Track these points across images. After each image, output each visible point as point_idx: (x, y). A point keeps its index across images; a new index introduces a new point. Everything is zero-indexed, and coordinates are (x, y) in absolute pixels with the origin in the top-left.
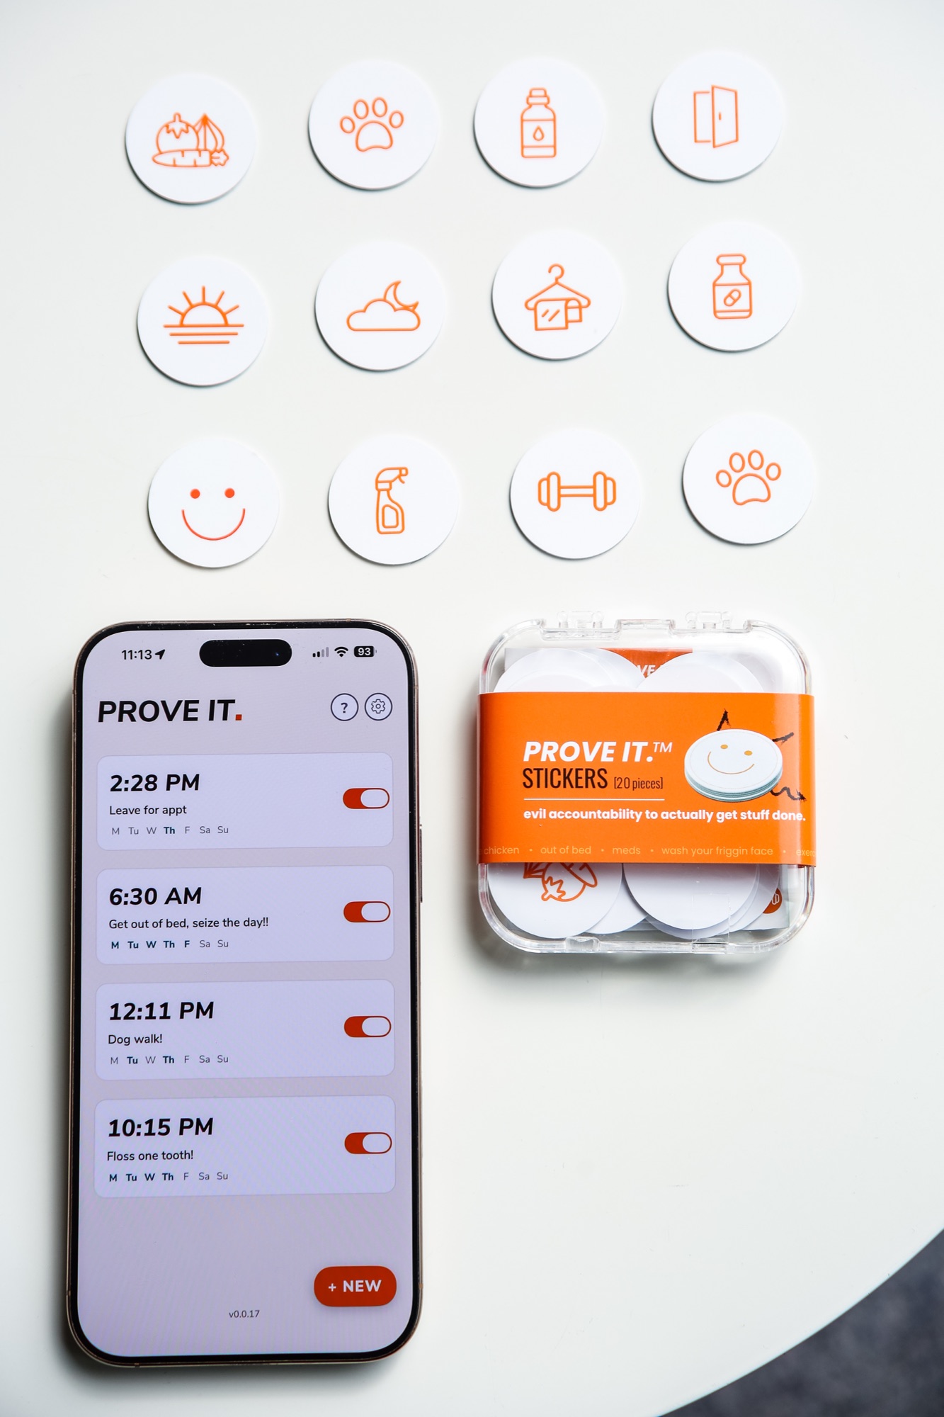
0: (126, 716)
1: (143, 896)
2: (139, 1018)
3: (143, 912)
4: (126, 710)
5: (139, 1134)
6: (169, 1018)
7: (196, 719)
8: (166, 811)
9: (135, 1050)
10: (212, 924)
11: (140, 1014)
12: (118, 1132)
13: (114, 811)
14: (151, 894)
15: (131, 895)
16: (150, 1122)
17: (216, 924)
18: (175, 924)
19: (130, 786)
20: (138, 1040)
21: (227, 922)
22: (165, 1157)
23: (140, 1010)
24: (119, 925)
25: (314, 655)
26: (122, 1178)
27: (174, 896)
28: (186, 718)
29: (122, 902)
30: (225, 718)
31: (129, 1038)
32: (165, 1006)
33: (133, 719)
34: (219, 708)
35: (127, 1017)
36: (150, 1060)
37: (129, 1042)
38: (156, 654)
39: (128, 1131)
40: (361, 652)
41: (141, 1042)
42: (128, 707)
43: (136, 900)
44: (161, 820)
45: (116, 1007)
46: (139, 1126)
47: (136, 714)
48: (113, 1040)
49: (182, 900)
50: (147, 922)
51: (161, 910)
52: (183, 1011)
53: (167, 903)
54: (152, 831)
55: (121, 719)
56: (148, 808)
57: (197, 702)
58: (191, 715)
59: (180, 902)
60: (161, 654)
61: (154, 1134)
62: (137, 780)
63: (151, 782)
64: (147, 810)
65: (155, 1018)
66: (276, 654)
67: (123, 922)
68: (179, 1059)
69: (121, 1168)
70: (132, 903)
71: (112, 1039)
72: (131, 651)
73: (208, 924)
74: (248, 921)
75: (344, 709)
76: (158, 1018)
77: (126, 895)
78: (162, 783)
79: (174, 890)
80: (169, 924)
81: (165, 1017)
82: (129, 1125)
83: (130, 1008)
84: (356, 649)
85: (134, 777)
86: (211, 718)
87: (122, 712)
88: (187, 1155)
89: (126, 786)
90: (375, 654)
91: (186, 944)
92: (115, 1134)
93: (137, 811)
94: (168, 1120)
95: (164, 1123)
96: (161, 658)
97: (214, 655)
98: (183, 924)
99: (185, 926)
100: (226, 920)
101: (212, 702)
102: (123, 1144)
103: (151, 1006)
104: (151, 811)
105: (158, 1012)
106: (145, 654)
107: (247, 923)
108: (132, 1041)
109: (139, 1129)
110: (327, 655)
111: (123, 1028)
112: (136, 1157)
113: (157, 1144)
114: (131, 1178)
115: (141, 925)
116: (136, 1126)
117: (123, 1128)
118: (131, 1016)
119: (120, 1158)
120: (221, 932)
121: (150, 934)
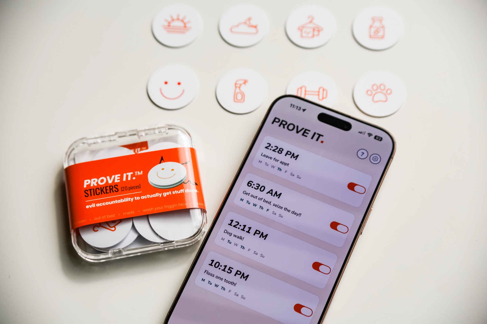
0: (282, 126)
1: (259, 188)
2: (239, 228)
3: (257, 193)
4: (283, 124)
5: (220, 269)
6: (249, 233)
7: (306, 136)
8: (281, 162)
9: (232, 239)
10: (280, 208)
11: (240, 227)
13: (263, 155)
14: (263, 188)
15: (256, 185)
16: (226, 266)
17: (281, 208)
18: (267, 202)
19: (272, 149)
20: (235, 236)
21: (286, 209)
22: (225, 281)
23: (240, 226)
24: (246, 194)
25: (359, 132)
26: (206, 281)
27: (271, 192)
28: (303, 135)
29: (251, 187)
30: (317, 140)
31: (232, 234)
32: (250, 228)
33: (284, 127)
34: (316, 136)
35: (234, 226)
36: (236, 245)
37: (231, 235)
39: (216, 266)
40: (377, 138)
41: (236, 237)
42: (284, 123)
43: (257, 188)
44: (278, 165)
45: (232, 221)
46: (221, 266)
47: (286, 126)
49: (273, 194)
50: (257, 197)
51: (263, 195)
52: (255, 233)
53: (267, 193)
54: (273, 167)
55: (280, 126)
56: (276, 159)
57: (310, 131)
58: (305, 134)
59: (272, 195)
60: (304, 110)
61: (225, 271)
62: (276, 148)
63: (281, 151)
64: (275, 160)
65: (244, 231)
66: (346, 126)
67: (248, 193)
68: (246, 249)
69: (208, 278)
70: (255, 188)
71: (226, 231)
72: (294, 105)
73: (279, 207)
74: (294, 212)
75: (362, 154)
76: (245, 231)
77: (254, 185)
78: (284, 152)
79: (272, 190)
80: (265, 201)
81: (248, 232)
82: (218, 264)
83: (237, 223)
85: (275, 146)
86: (312, 138)
87: (281, 124)
88: (234, 284)
89: (271, 148)
91: (267, 210)
92: (211, 265)
93: (271, 158)
94: (233, 269)
95: (231, 269)
97: (323, 118)
98: (270, 203)
99: (270, 204)
100: (286, 208)
101: (315, 133)
102: (212, 270)
103: (245, 226)
104: (276, 160)
105: (247, 229)
106: (298, 108)
107: (293, 212)
108: (233, 235)
109: (221, 267)
110: (364, 134)
111: (231, 229)
112: (215, 276)
113: (224, 275)
114: (209, 282)
115: (254, 197)
116: (220, 265)
117: (215, 264)
118: (236, 226)
119: (209, 274)
120: (282, 212)
121: (256, 201)
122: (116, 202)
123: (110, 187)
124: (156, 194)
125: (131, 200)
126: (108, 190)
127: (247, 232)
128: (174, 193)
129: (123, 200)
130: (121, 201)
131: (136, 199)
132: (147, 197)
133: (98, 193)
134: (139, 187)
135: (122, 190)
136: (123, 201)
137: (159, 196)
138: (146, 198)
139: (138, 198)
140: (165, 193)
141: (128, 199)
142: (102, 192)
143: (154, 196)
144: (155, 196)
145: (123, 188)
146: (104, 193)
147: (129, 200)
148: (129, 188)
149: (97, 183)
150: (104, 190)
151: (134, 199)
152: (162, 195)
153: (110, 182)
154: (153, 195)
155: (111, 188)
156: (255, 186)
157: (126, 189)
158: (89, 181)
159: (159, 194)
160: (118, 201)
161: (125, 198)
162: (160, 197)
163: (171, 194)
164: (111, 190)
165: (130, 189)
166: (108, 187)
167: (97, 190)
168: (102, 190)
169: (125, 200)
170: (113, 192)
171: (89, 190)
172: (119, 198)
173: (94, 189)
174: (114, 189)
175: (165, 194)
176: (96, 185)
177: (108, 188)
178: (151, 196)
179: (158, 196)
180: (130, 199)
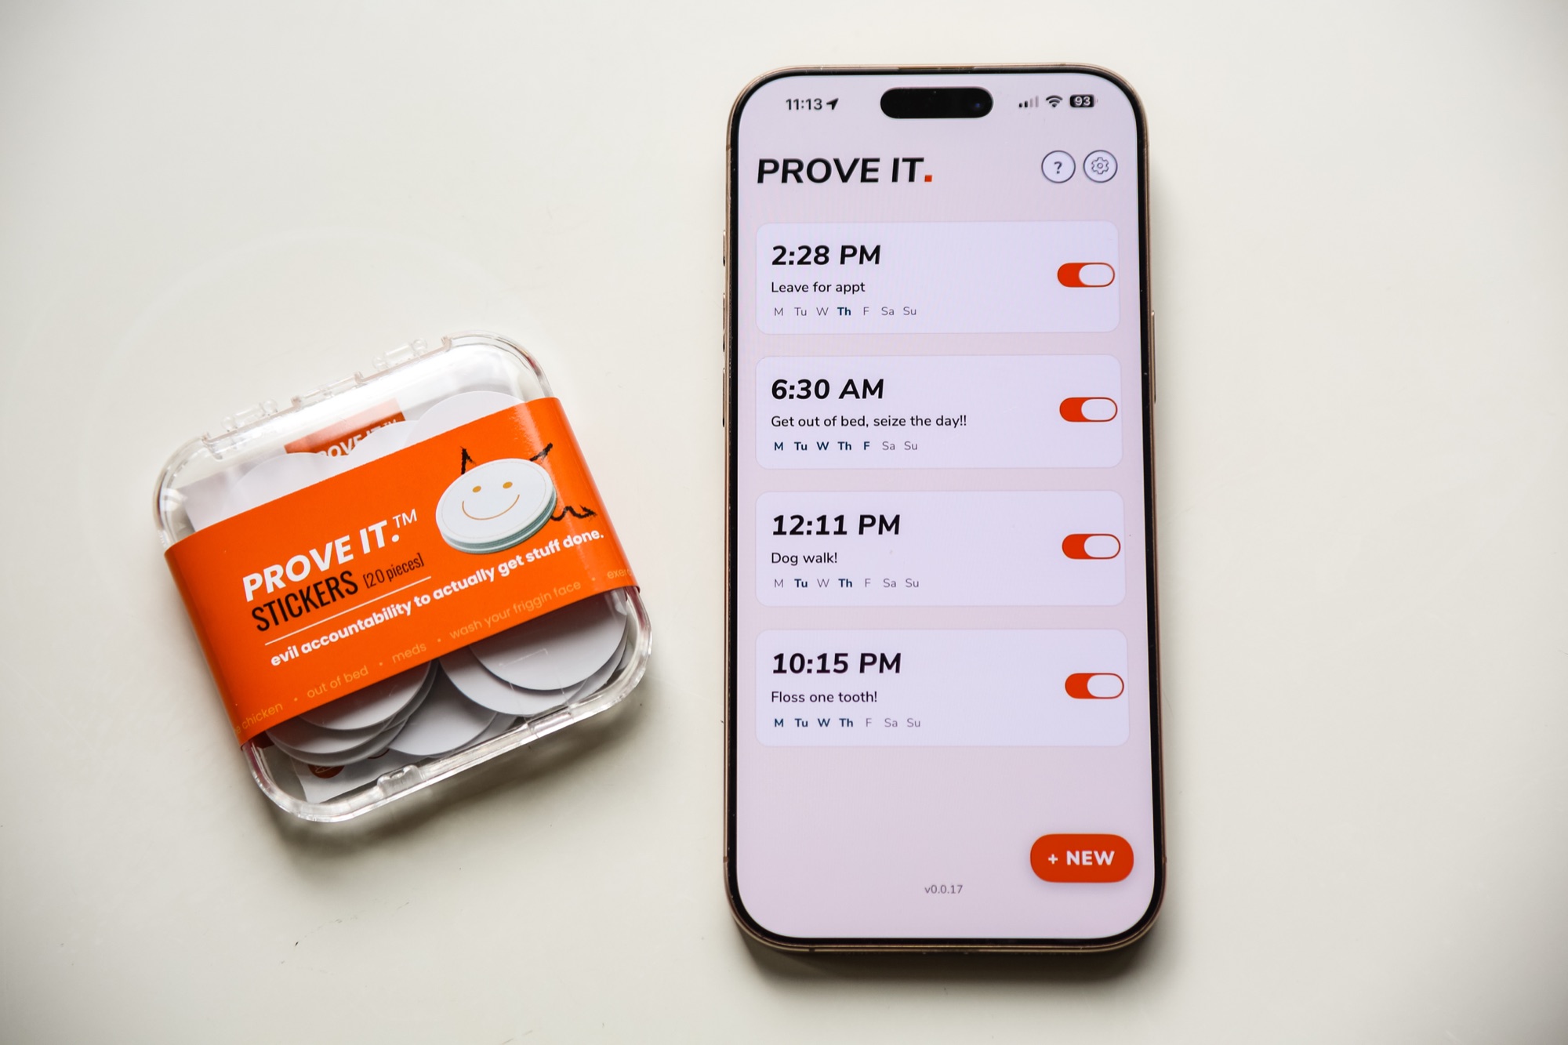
0: (790, 176)
1: (812, 389)
3: (812, 407)
4: (790, 170)
5: (809, 671)
6: (845, 533)
7: (876, 180)
8: (840, 289)
9: (803, 570)
10: (898, 423)
11: (809, 528)
12: (784, 669)
13: (776, 288)
14: (822, 386)
15: (798, 387)
16: (823, 657)
17: (902, 422)
18: (852, 422)
19: (796, 259)
20: (808, 559)
21: (915, 420)
22: (843, 698)
23: (810, 523)
24: (783, 423)
25: (1020, 106)
26: (789, 722)
27: (850, 389)
28: (864, 179)
29: (787, 396)
30: (912, 179)
31: (796, 557)
32: (840, 519)
33: (799, 180)
34: (904, 168)
35: (793, 532)
36: (823, 583)
37: (797, 561)
38: (828, 104)
39: (797, 666)
40: (1078, 102)
41: (811, 561)
42: (793, 166)
43: (804, 393)
44: (834, 299)
45: (780, 519)
46: (810, 662)
47: (803, 174)
48: (778, 558)
49: (861, 394)
50: (817, 420)
51: (833, 406)
52: (862, 526)
53: (842, 397)
54: (822, 312)
55: (784, 180)
56: (818, 285)
57: (877, 160)
58: (869, 175)
59: (857, 397)
60: (833, 103)
61: (828, 671)
62: (805, 251)
63: (822, 255)
64: (817, 288)
65: (828, 533)
66: (974, 104)
67: (788, 419)
68: (858, 583)
69: (788, 711)
70: (799, 396)
71: (776, 558)
72: (797, 101)
73: (892, 422)
74: (942, 420)
75: (1058, 168)
76: (832, 533)
77: (792, 388)
78: (835, 255)
79: (851, 382)
80: (845, 422)
81: (841, 532)
82: (798, 661)
83: (797, 521)
84: (1072, 99)
85: (800, 248)
86: (895, 179)
88: (870, 698)
89: (792, 258)
90: (1096, 105)
91: (865, 446)
92: (780, 670)
93: (804, 288)
94: (846, 655)
95: (841, 658)
96: (833, 108)
97: (898, 104)
98: (862, 422)
99: (864, 424)
100: (915, 417)
101: (896, 161)
102: (789, 682)
103: (823, 519)
104: (822, 288)
105: (832, 526)
106: (813, 104)
107: (940, 422)
108: (801, 560)
109: (810, 665)
110: (1037, 105)
111: (789, 545)
112: (807, 698)
113: (831, 683)
114: (800, 722)
115: (810, 423)
116: (806, 662)
117: (789, 664)
118: (798, 530)
119: (787, 699)
120: (908, 432)
121: (821, 433)
122: (360, 625)
123: (327, 581)
124: (478, 572)
125: (406, 612)
126: (323, 593)
127: (835, 533)
128: (530, 558)
129: (380, 615)
130: (376, 619)
131: (419, 605)
132: (452, 588)
133: (296, 611)
134: (419, 561)
135: (369, 585)
136: (379, 618)
137: (488, 577)
138: (451, 592)
139: (425, 600)
140: (505, 565)
141: (394, 610)
142: (308, 603)
143: (472, 580)
144: (476, 582)
145: (370, 576)
146: (317, 607)
147: (397, 611)
148: (389, 572)
149: (285, 578)
150: (313, 596)
151: (414, 605)
152: (497, 573)
153: (324, 566)
154: (470, 579)
155: (333, 584)
156: (798, 391)
157: (381, 579)
158: (257, 576)
159: (487, 572)
160: (366, 621)
161: (384, 610)
162: (492, 580)
163: (522, 564)
164: (335, 591)
165: (391, 576)
166: (321, 583)
167: (291, 599)
168: (306, 599)
169: (385, 613)
170: (342, 596)
171: (265, 605)
172: (365, 613)
173: (279, 601)
174: (343, 587)
175: (505, 569)
176: (281, 585)
177: (323, 588)
178: (463, 584)
179: (485, 578)
180: (402, 609)
